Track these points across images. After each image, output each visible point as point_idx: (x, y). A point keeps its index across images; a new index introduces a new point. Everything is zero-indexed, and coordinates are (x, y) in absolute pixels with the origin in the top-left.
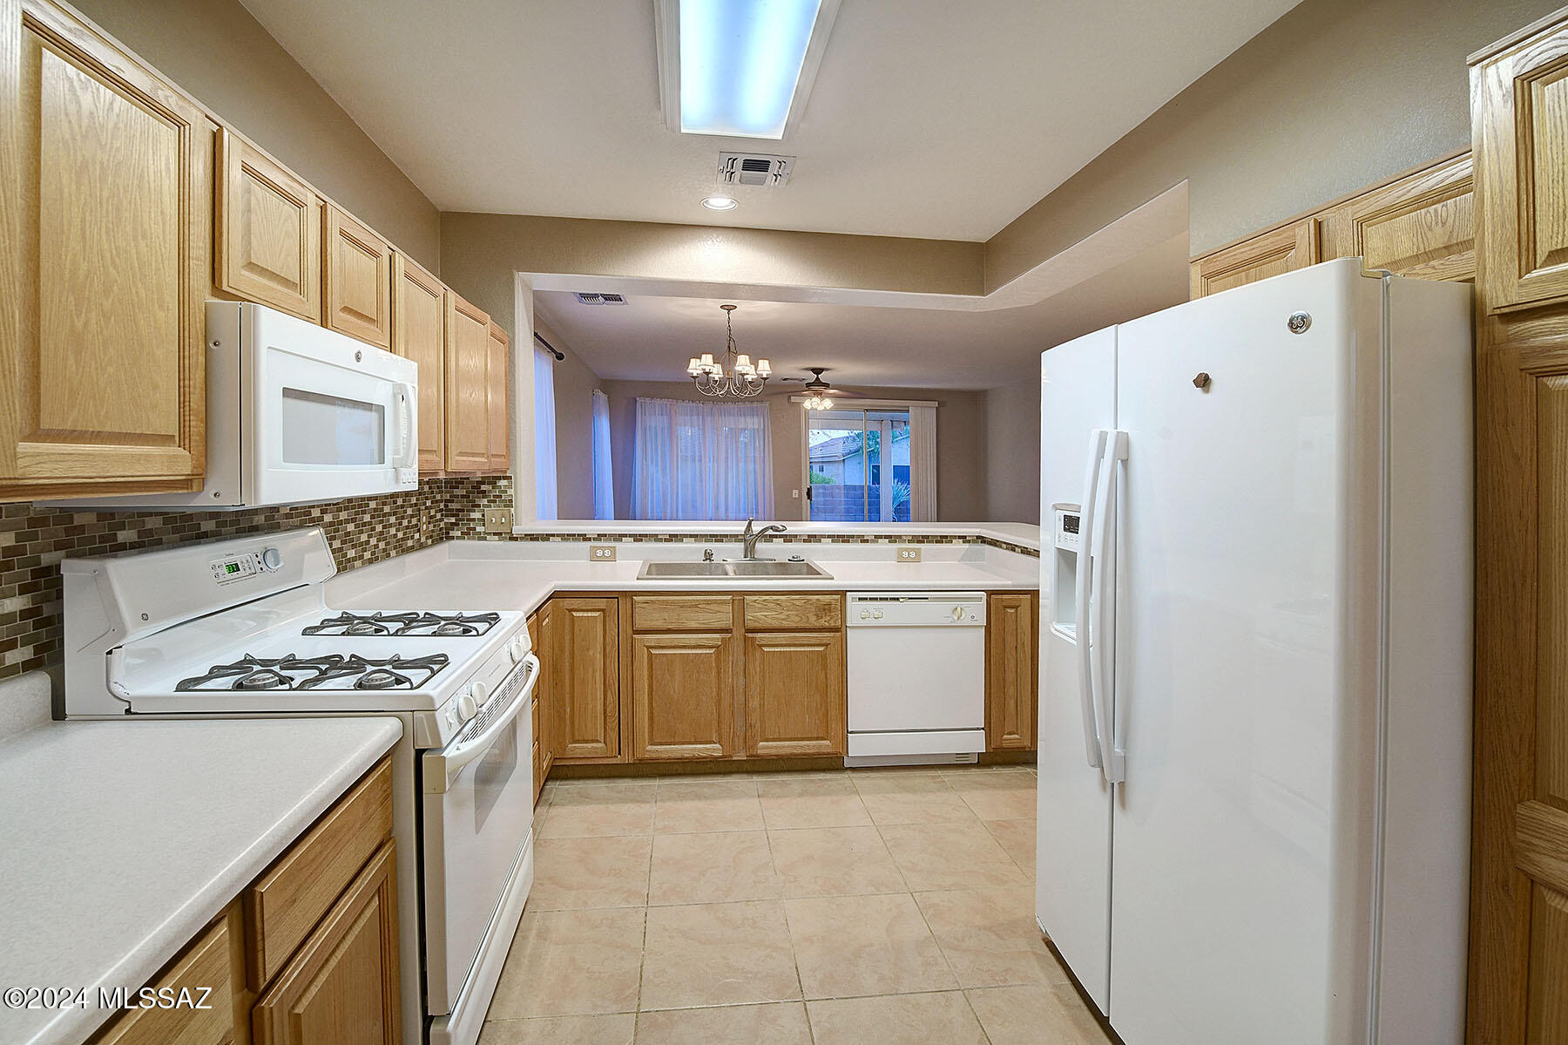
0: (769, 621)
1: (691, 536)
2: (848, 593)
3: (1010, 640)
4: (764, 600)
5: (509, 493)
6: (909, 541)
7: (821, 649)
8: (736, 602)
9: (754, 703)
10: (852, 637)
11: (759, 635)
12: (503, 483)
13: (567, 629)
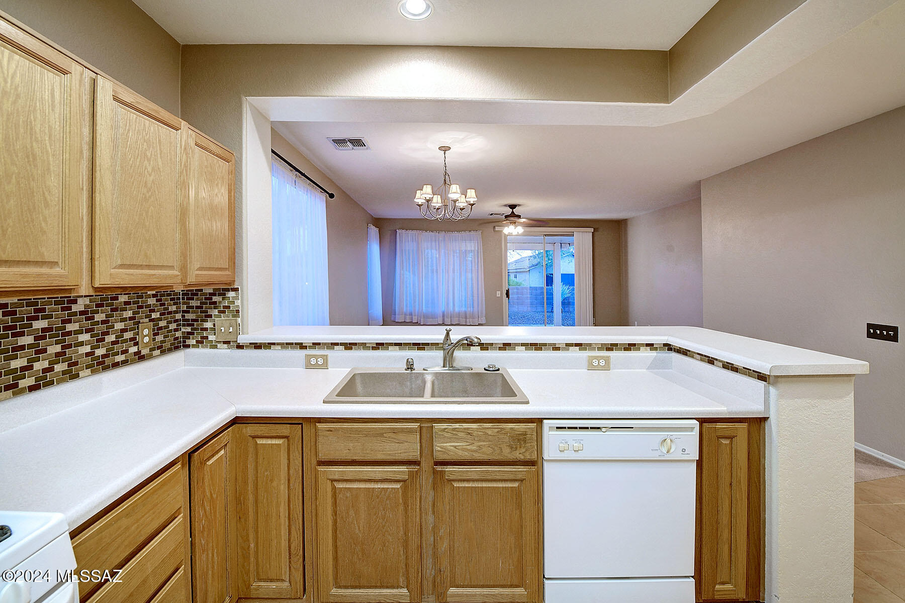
0: (460, 453)
1: (396, 344)
2: (545, 421)
3: (724, 475)
4: (454, 429)
5: (236, 304)
6: (599, 349)
7: (516, 485)
8: (424, 430)
9: (444, 546)
10: (550, 472)
11: (449, 469)
12: (231, 294)
13: (251, 458)
